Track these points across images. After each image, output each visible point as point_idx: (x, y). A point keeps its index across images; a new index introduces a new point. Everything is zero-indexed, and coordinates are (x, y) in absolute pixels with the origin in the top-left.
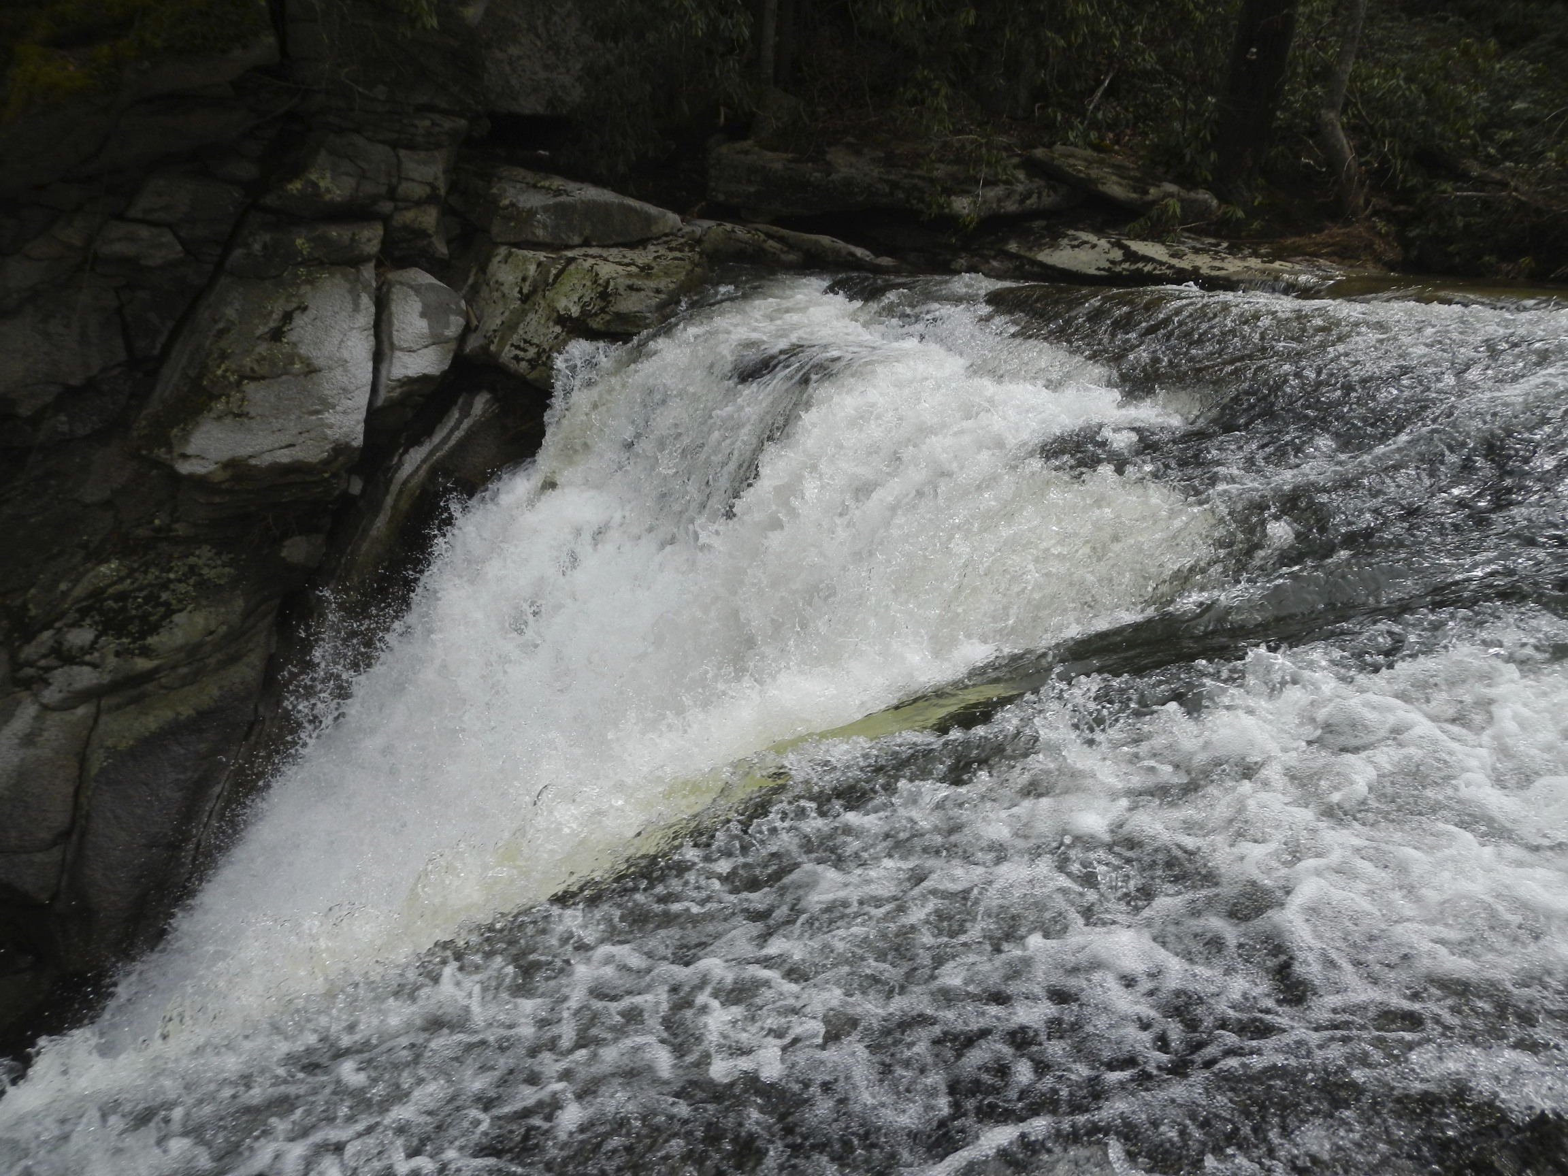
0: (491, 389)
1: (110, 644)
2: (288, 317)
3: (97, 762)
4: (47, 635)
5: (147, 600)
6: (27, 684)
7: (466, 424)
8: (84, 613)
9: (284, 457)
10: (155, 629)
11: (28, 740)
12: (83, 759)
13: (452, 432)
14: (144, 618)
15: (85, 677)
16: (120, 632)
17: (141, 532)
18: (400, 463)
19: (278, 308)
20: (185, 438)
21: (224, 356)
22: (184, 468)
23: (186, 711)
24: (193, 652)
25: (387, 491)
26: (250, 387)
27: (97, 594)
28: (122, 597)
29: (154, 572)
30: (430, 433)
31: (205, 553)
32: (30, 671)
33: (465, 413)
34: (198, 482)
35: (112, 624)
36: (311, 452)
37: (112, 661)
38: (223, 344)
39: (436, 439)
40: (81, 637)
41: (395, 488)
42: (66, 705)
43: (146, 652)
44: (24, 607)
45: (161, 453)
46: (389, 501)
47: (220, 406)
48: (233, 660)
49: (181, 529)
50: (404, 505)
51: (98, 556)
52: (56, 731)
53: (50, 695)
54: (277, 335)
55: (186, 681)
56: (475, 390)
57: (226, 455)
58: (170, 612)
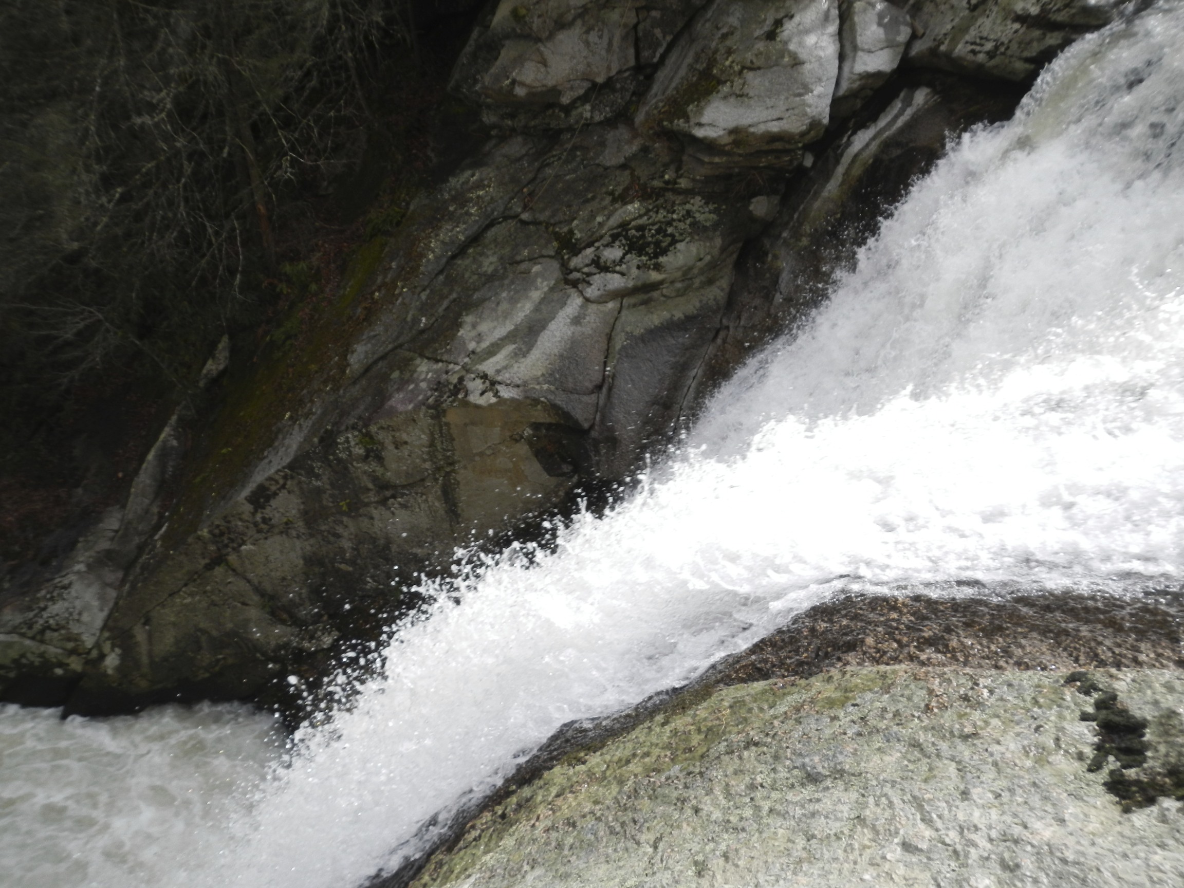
0: (928, 85)
1: (633, 260)
2: (778, 23)
3: (620, 341)
4: (589, 251)
5: (658, 231)
6: (574, 284)
7: (909, 112)
8: (615, 237)
9: (774, 127)
10: (664, 252)
11: (576, 320)
12: (610, 338)
13: (896, 117)
14: (657, 244)
15: (615, 281)
16: (641, 252)
17: (656, 183)
18: (849, 144)
19: (770, 17)
20: (700, 112)
21: (729, 52)
22: (700, 133)
23: (678, 315)
24: (687, 274)
25: (837, 162)
26: (749, 75)
27: (624, 225)
28: (641, 228)
29: (662, 213)
30: (874, 118)
31: (697, 202)
32: (576, 275)
33: (908, 103)
34: (709, 146)
35: (635, 246)
36: (794, 125)
37: (634, 272)
38: (728, 43)
39: (882, 122)
40: (613, 254)
41: (846, 160)
42: (601, 301)
43: (658, 267)
44: (571, 232)
45: (680, 123)
46: (840, 170)
47: (725, 89)
48: (710, 282)
49: (683, 183)
50: (857, 171)
51: (623, 199)
52: (594, 317)
53: (591, 292)
54: (771, 36)
55: (681, 293)
56: (914, 86)
57: (731, 124)
58: (674, 242)
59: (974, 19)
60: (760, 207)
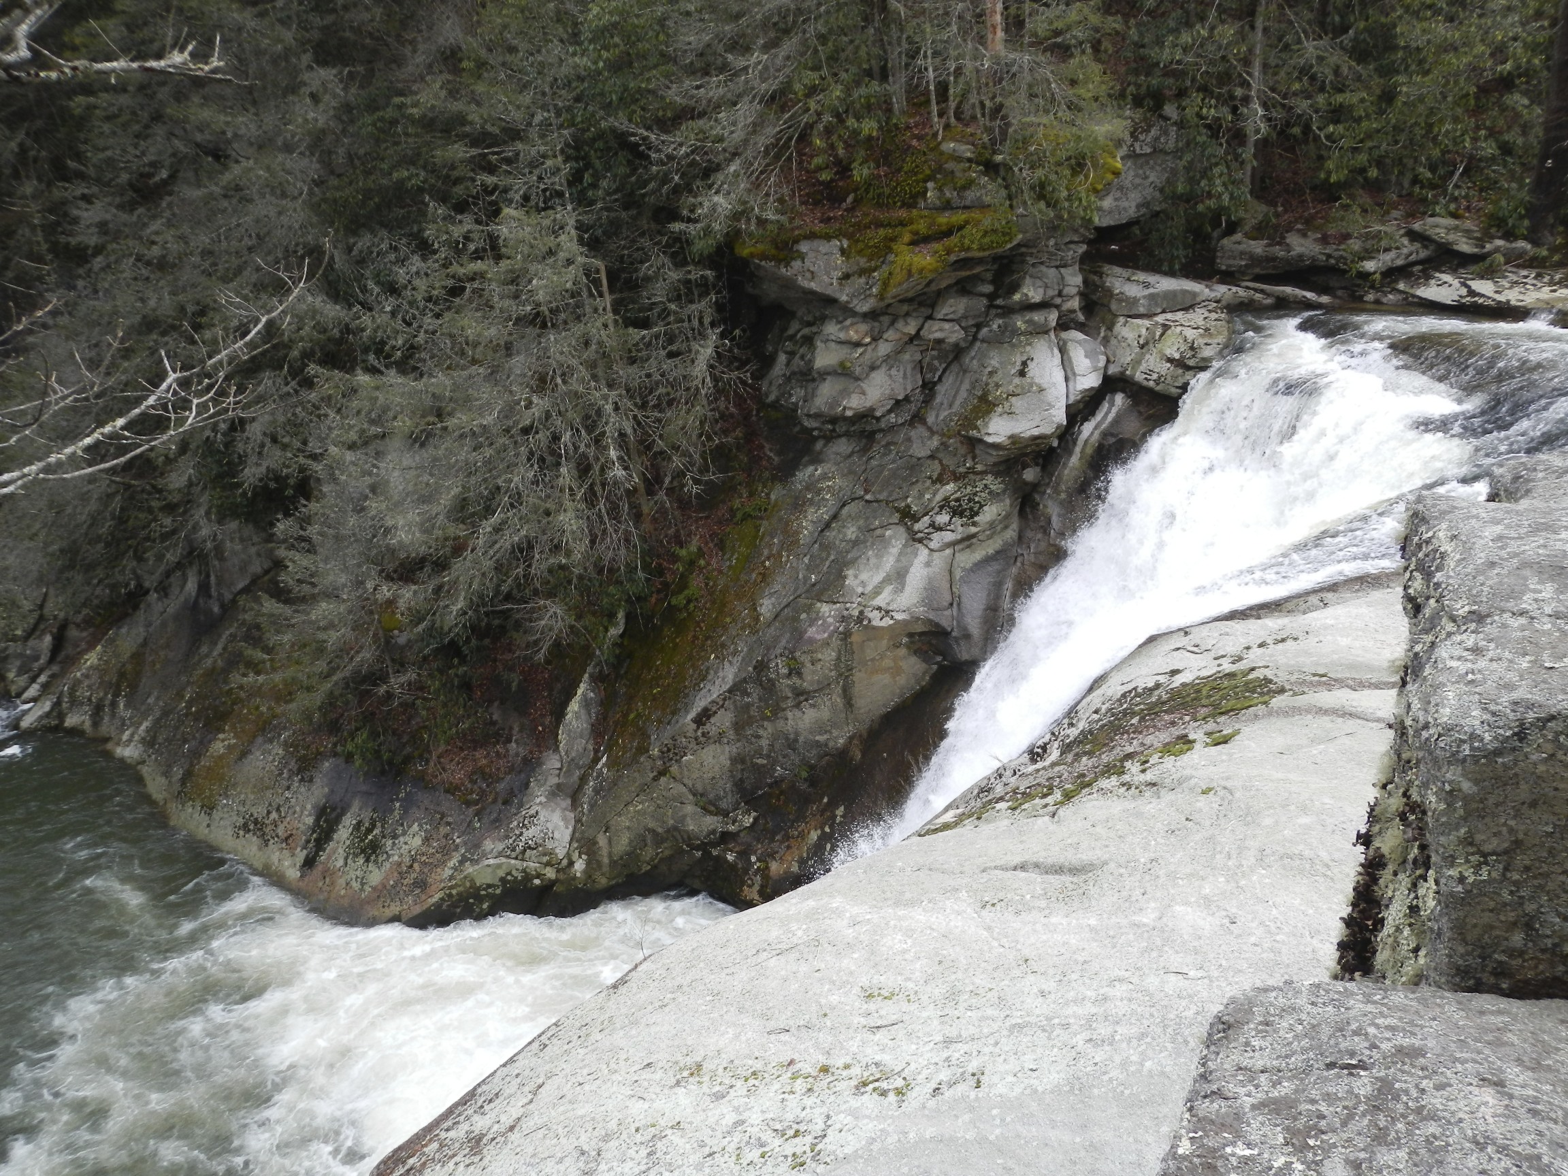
0: (1123, 391)
1: (957, 521)
2: (1024, 364)
3: (958, 574)
4: (926, 518)
5: (970, 500)
6: (920, 541)
7: (1114, 410)
8: (941, 508)
9: (1036, 432)
10: (977, 514)
11: (928, 564)
12: (951, 572)
13: (1107, 414)
14: (971, 509)
15: (948, 536)
16: (961, 515)
17: (962, 470)
18: (1080, 432)
19: (1018, 360)
20: (986, 425)
21: (997, 386)
22: (990, 440)
23: (991, 551)
24: (992, 525)
25: (1075, 443)
26: (1013, 399)
27: (946, 499)
28: (957, 500)
29: (969, 489)
30: (1093, 414)
31: (989, 479)
32: (920, 535)
33: (1112, 404)
34: (995, 446)
35: (957, 512)
36: (1047, 429)
37: (960, 529)
38: (995, 379)
39: (1099, 416)
40: (943, 518)
41: (1080, 443)
42: (941, 550)
43: (974, 524)
44: (908, 506)
45: (974, 433)
46: (1078, 449)
47: (999, 409)
48: (1006, 527)
49: (979, 468)
50: (1089, 451)
51: (940, 480)
52: (940, 560)
53: (933, 545)
54: (1022, 373)
55: (990, 537)
56: (1114, 391)
57: (1009, 433)
58: (981, 506)
59: (1143, 355)
60: (1030, 475)
